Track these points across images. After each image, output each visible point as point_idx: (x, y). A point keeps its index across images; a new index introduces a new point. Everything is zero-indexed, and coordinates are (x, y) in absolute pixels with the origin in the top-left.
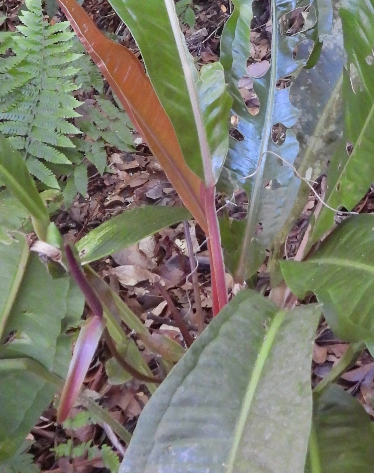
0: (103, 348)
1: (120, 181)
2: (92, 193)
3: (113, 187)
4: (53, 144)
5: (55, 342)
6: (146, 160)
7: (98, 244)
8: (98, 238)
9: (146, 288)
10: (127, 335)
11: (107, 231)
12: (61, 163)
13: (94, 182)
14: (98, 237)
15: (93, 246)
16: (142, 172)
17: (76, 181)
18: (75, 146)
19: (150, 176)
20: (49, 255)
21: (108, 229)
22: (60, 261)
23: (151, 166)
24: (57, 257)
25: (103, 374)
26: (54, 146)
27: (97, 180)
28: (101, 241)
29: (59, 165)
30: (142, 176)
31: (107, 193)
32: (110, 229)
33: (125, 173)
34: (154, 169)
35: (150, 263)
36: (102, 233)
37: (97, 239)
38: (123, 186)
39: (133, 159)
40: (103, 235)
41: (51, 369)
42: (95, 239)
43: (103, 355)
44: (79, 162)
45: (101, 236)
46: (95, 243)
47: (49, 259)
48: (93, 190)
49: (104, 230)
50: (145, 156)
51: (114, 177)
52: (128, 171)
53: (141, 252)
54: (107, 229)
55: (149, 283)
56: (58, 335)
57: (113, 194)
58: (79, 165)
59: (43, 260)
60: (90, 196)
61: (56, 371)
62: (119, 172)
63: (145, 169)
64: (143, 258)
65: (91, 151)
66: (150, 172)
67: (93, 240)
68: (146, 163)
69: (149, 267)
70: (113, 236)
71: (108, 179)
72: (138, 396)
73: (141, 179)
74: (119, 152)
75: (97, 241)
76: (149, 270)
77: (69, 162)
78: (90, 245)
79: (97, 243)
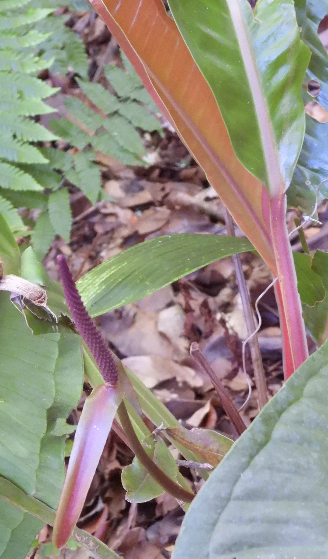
0: (106, 484)
1: (120, 225)
2: (75, 247)
3: (109, 235)
4: (10, 159)
5: (38, 445)
6: (163, 189)
7: (99, 292)
8: (99, 283)
9: (173, 390)
10: (151, 432)
11: (112, 272)
12: (25, 189)
13: (78, 229)
14: (99, 281)
15: (92, 295)
16: (158, 209)
17: (51, 216)
18: (46, 161)
19: (171, 215)
20: (27, 296)
21: (114, 269)
22: (44, 305)
23: (172, 197)
24: (39, 299)
25: (109, 521)
26: (13, 163)
27: (83, 226)
28: (104, 287)
29: (21, 193)
30: (158, 216)
31: (101, 245)
32: (117, 269)
33: (129, 213)
34: (177, 203)
35: (176, 351)
36: (105, 276)
37: (96, 285)
38: (125, 232)
39: (142, 189)
40: (107, 278)
41: (32, 492)
42: (96, 284)
43: (107, 495)
44: (55, 186)
45: (103, 280)
46: (95, 291)
47: (27, 301)
48: (77, 242)
49: (107, 272)
50: (162, 182)
51: (111, 220)
52: (134, 209)
53: (163, 335)
54: (112, 268)
55: (177, 383)
56: (42, 435)
57: (112, 245)
58: (55, 192)
59: (17, 305)
60: (74, 251)
61: (40, 495)
62: (117, 210)
63: (161, 204)
64: (165, 343)
65: (73, 168)
66: (171, 207)
67: (90, 286)
68: (162, 194)
69: (176, 358)
70: (123, 280)
71: (102, 222)
72: (167, 551)
73: (157, 220)
74: (117, 178)
75: (97, 288)
76: (176, 362)
77: (38, 188)
78: (87, 294)
79: (98, 290)
